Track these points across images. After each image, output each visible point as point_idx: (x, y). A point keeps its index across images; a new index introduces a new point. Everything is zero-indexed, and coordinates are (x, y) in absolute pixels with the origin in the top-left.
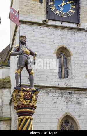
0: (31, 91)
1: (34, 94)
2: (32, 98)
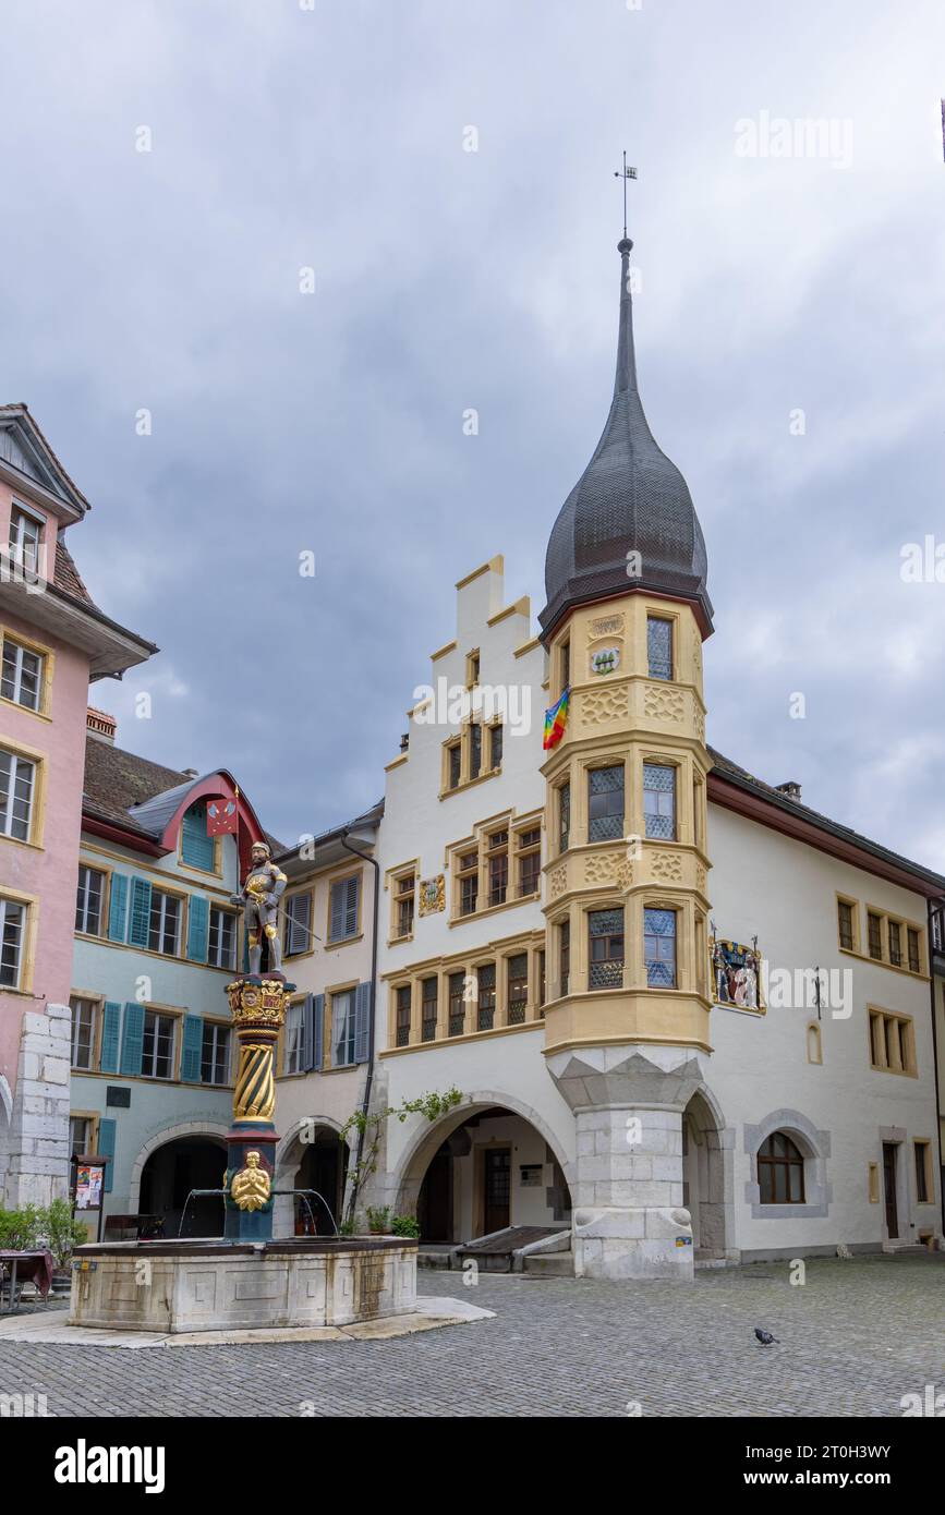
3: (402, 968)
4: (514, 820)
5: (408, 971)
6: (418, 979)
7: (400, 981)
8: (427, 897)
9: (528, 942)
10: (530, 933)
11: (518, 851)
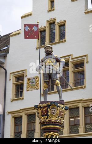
0: (46, 106)
1: (49, 108)
2: (48, 113)
3: (19, 110)
4: (72, 59)
5: (21, 111)
6: (25, 114)
7: (16, 115)
8: (30, 84)
9: (80, 103)
10: (81, 100)
11: (73, 70)
